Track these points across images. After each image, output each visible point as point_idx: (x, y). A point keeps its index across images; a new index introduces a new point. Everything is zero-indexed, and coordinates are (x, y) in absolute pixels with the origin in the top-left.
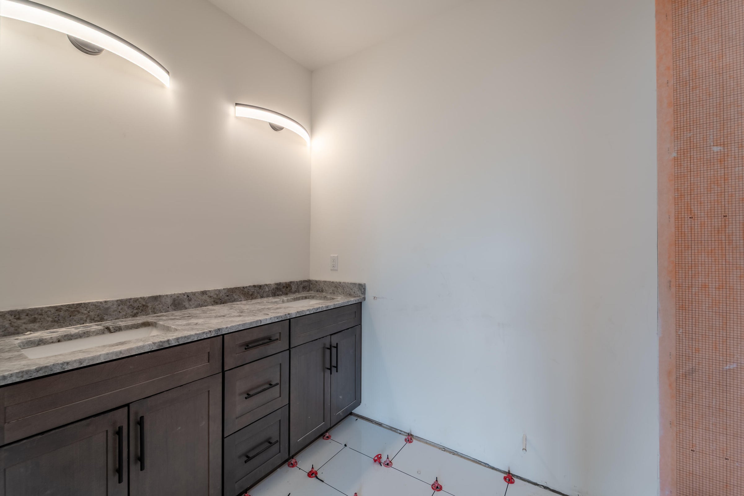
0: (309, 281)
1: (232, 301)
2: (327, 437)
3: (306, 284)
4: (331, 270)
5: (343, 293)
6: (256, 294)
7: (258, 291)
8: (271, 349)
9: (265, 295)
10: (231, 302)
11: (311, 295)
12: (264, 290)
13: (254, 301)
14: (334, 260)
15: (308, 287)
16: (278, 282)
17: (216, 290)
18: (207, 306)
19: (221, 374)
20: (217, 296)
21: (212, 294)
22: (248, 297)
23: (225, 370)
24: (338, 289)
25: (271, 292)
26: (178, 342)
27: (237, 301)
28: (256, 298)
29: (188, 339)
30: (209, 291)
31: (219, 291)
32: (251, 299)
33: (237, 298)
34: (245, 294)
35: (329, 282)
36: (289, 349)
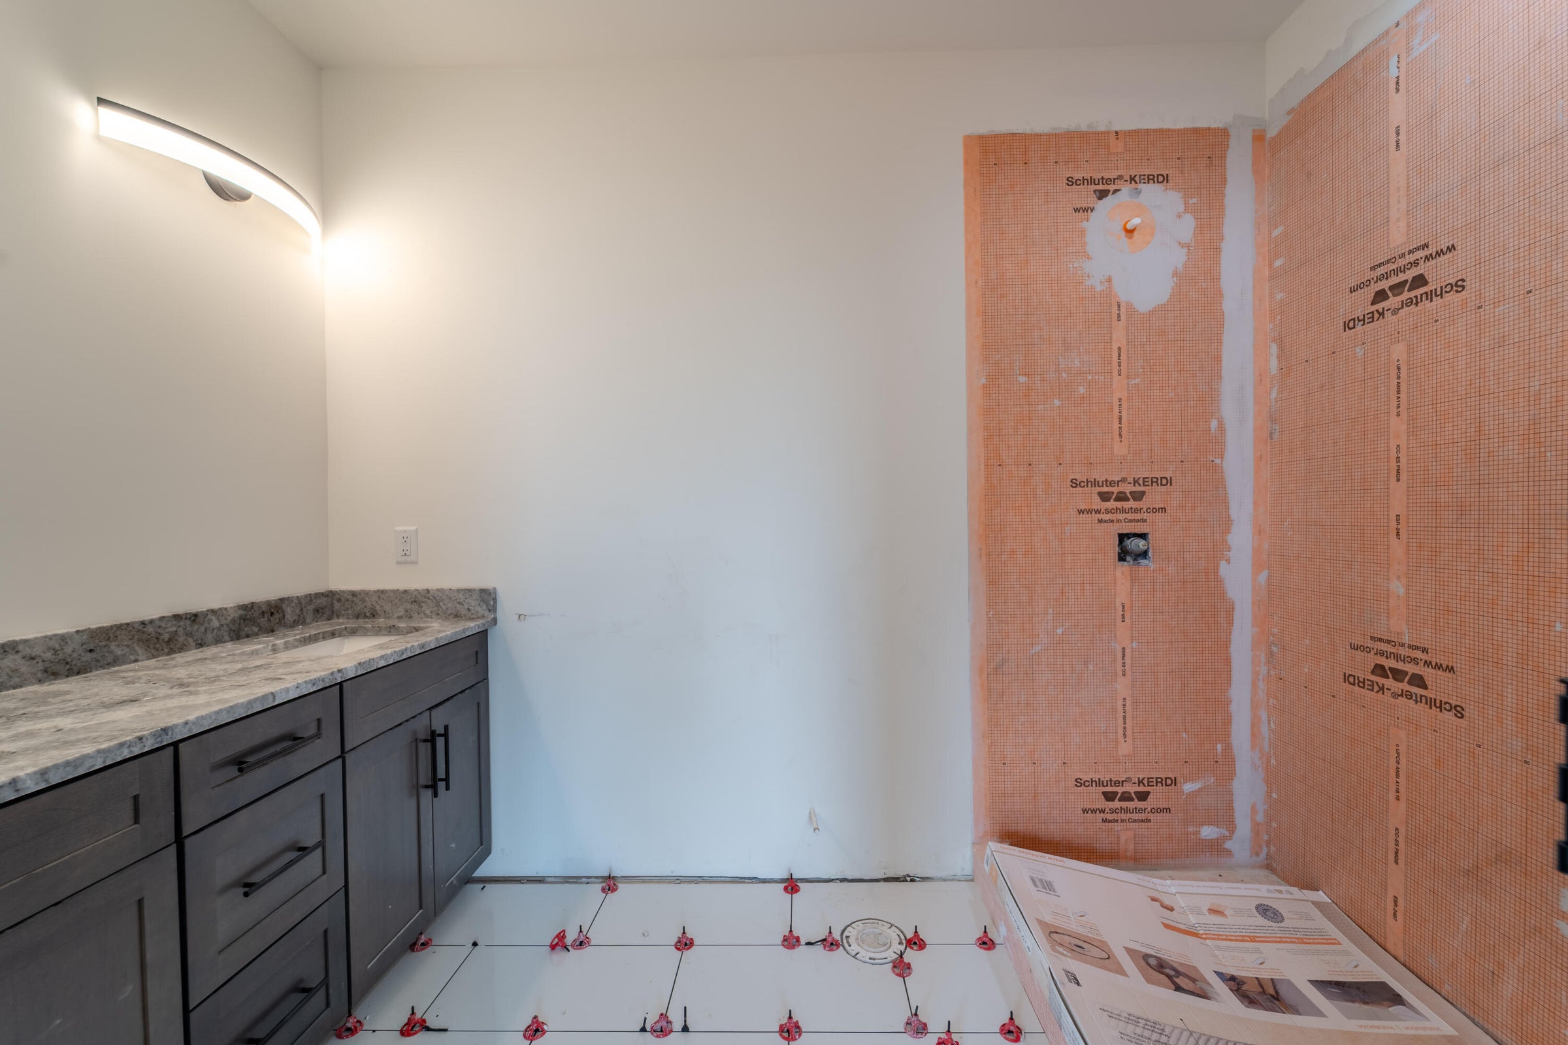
0: (331, 595)
1: (108, 664)
2: (423, 944)
3: (323, 601)
4: (398, 563)
5: (438, 614)
6: (181, 639)
7: (188, 629)
8: (300, 761)
9: (210, 637)
10: (102, 667)
11: (346, 628)
12: (206, 625)
13: (180, 658)
14: (405, 539)
15: (327, 609)
16: (246, 600)
17: (50, 638)
18: (21, 687)
19: (173, 850)
20: (56, 652)
21: (37, 651)
22: (157, 650)
23: (185, 834)
24: (421, 607)
25: (227, 630)
26: (46, 781)
27: (124, 663)
28: (181, 649)
29: (76, 767)
30: (25, 641)
31: (63, 638)
32: (168, 654)
33: (124, 655)
34: (148, 640)
35: (395, 592)
36: (342, 756)
